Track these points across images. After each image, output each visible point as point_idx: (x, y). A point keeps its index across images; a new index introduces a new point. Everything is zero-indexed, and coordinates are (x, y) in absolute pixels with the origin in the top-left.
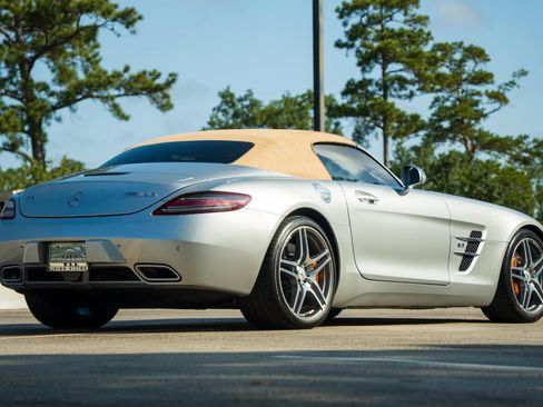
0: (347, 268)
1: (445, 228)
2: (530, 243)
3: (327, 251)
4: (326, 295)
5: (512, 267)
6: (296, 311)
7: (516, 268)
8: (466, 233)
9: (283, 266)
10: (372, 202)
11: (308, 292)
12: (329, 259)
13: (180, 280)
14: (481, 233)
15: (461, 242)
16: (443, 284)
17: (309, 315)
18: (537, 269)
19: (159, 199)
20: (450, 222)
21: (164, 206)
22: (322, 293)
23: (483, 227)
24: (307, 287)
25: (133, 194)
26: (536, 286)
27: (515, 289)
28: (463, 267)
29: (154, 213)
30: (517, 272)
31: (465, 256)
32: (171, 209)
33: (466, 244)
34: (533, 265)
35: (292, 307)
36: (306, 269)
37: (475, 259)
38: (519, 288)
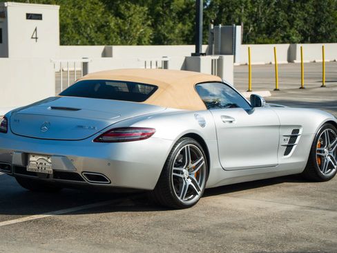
0: (214, 165)
1: (276, 131)
2: (329, 131)
3: (202, 158)
4: (200, 185)
5: (317, 149)
6: (182, 198)
7: (320, 149)
8: (289, 132)
9: (175, 171)
10: (231, 122)
11: (190, 185)
12: (204, 162)
13: (110, 183)
14: (298, 130)
15: (286, 138)
16: (274, 166)
17: (190, 199)
18: (332, 147)
19: (98, 131)
20: (279, 126)
21: (101, 136)
22: (198, 184)
23: (300, 126)
24: (189, 182)
25: (82, 127)
26: (332, 158)
27: (318, 162)
28: (287, 153)
29: (95, 141)
30: (320, 151)
31: (288, 146)
32: (105, 138)
33: (289, 138)
34: (331, 145)
35: (179, 196)
36: (188, 170)
37: (294, 147)
38: (321, 160)
